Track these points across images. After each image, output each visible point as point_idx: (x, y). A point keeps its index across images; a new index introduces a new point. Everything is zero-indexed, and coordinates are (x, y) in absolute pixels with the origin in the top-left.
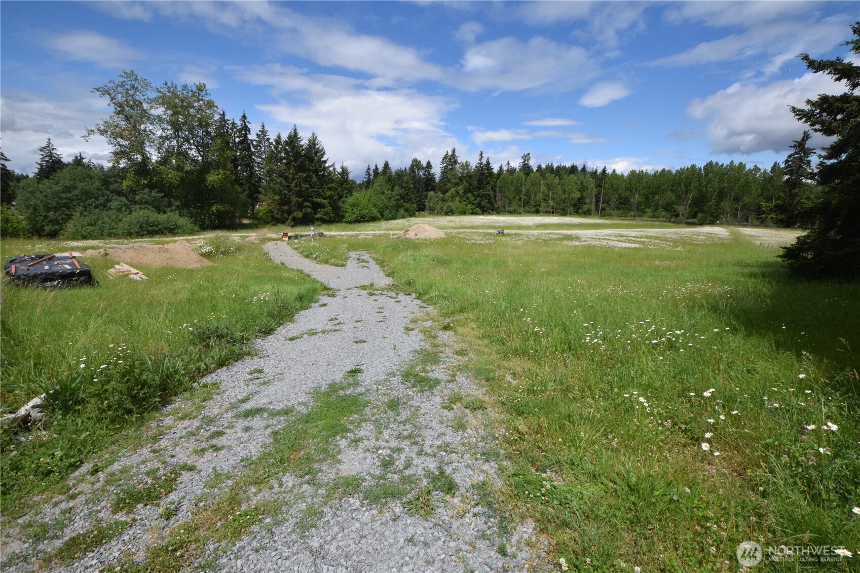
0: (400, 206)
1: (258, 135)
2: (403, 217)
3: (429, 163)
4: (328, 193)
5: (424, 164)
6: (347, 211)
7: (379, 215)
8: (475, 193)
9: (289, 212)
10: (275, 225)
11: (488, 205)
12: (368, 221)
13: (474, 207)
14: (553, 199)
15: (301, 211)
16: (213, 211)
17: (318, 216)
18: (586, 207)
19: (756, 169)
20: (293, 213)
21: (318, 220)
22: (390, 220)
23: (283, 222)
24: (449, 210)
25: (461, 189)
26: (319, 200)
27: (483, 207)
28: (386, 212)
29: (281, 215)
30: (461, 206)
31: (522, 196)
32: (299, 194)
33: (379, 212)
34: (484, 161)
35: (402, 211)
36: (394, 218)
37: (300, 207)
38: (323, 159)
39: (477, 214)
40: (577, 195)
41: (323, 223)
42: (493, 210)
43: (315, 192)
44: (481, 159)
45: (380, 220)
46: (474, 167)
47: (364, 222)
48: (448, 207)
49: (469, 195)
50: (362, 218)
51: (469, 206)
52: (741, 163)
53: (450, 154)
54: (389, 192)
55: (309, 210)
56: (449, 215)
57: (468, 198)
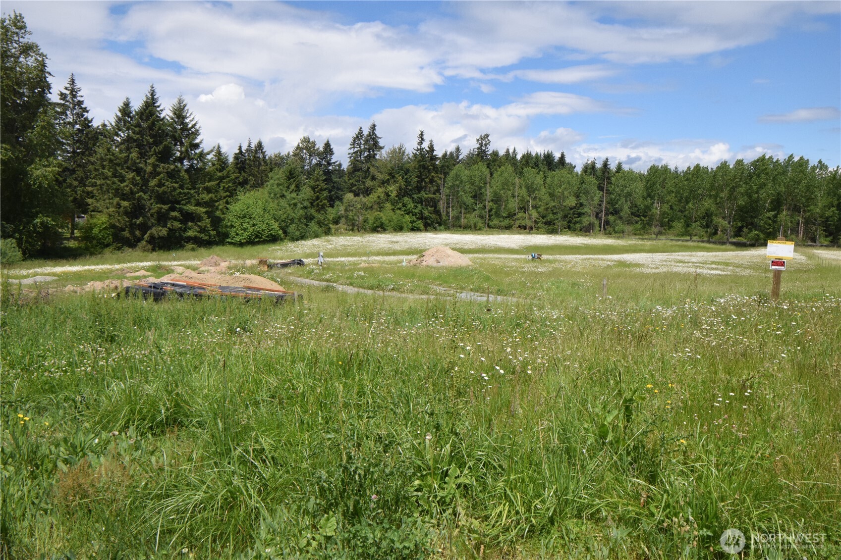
0: (310, 218)
1: (63, 96)
2: (317, 236)
3: (327, 145)
4: (206, 197)
5: (320, 146)
6: (232, 226)
7: (281, 232)
8: (415, 196)
9: (144, 228)
10: (119, 249)
11: (433, 216)
12: (264, 242)
13: (414, 218)
14: (535, 207)
15: (165, 226)
16: (35, 226)
17: (191, 233)
18: (586, 221)
19: (822, 166)
20: (150, 228)
21: (189, 240)
22: (297, 240)
23: (132, 244)
24: (378, 224)
25: (393, 189)
26: (191, 208)
27: (426, 218)
28: (292, 228)
29: (130, 232)
30: (397, 216)
31: (487, 203)
32: (161, 198)
33: (281, 228)
34: (425, 145)
35: (313, 226)
36: (303, 238)
37: (162, 218)
38: (197, 141)
39: (418, 230)
40: (571, 202)
41: (199, 246)
42: (440, 224)
43: (185, 194)
44: (421, 143)
45: (282, 240)
46: (411, 155)
47: (258, 243)
48: (376, 219)
49: (406, 199)
50: (257, 236)
51: (408, 218)
52: (802, 158)
53: (366, 132)
54: (294, 195)
55: (177, 224)
56: (378, 232)
57: (404, 205)
